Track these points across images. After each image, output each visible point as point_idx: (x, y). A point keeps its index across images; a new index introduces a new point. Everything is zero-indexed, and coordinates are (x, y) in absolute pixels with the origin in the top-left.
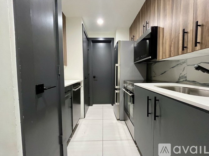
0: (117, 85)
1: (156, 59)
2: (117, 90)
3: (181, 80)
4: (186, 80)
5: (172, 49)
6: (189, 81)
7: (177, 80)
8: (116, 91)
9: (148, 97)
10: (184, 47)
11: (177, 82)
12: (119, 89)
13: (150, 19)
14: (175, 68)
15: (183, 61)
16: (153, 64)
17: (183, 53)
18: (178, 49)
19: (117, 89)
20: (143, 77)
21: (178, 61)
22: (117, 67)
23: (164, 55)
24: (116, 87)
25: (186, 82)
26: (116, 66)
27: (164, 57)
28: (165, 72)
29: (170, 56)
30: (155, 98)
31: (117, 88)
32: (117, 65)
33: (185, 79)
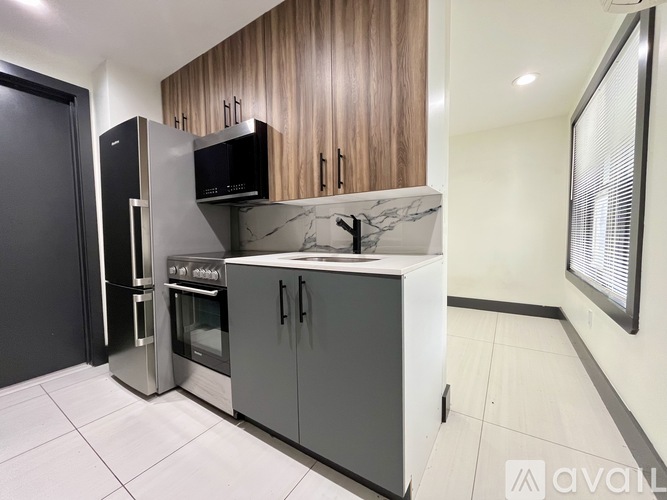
0: (140, 275)
1: (267, 197)
2: (141, 293)
3: (308, 246)
4: (315, 245)
5: (302, 184)
6: (320, 247)
7: (301, 246)
8: (138, 298)
9: (281, 282)
10: (322, 186)
11: (301, 251)
12: (151, 288)
13: (243, 94)
14: (295, 221)
15: (309, 208)
16: (245, 209)
17: (320, 196)
18: (313, 185)
19: (140, 290)
20: (223, 243)
21: (302, 207)
22: (137, 210)
23: (285, 192)
24: (138, 282)
25: (315, 249)
26: (135, 208)
27: (286, 197)
28: (276, 230)
29: (299, 198)
30: (300, 278)
31: (141, 287)
32: (134, 202)
33: (313, 243)
